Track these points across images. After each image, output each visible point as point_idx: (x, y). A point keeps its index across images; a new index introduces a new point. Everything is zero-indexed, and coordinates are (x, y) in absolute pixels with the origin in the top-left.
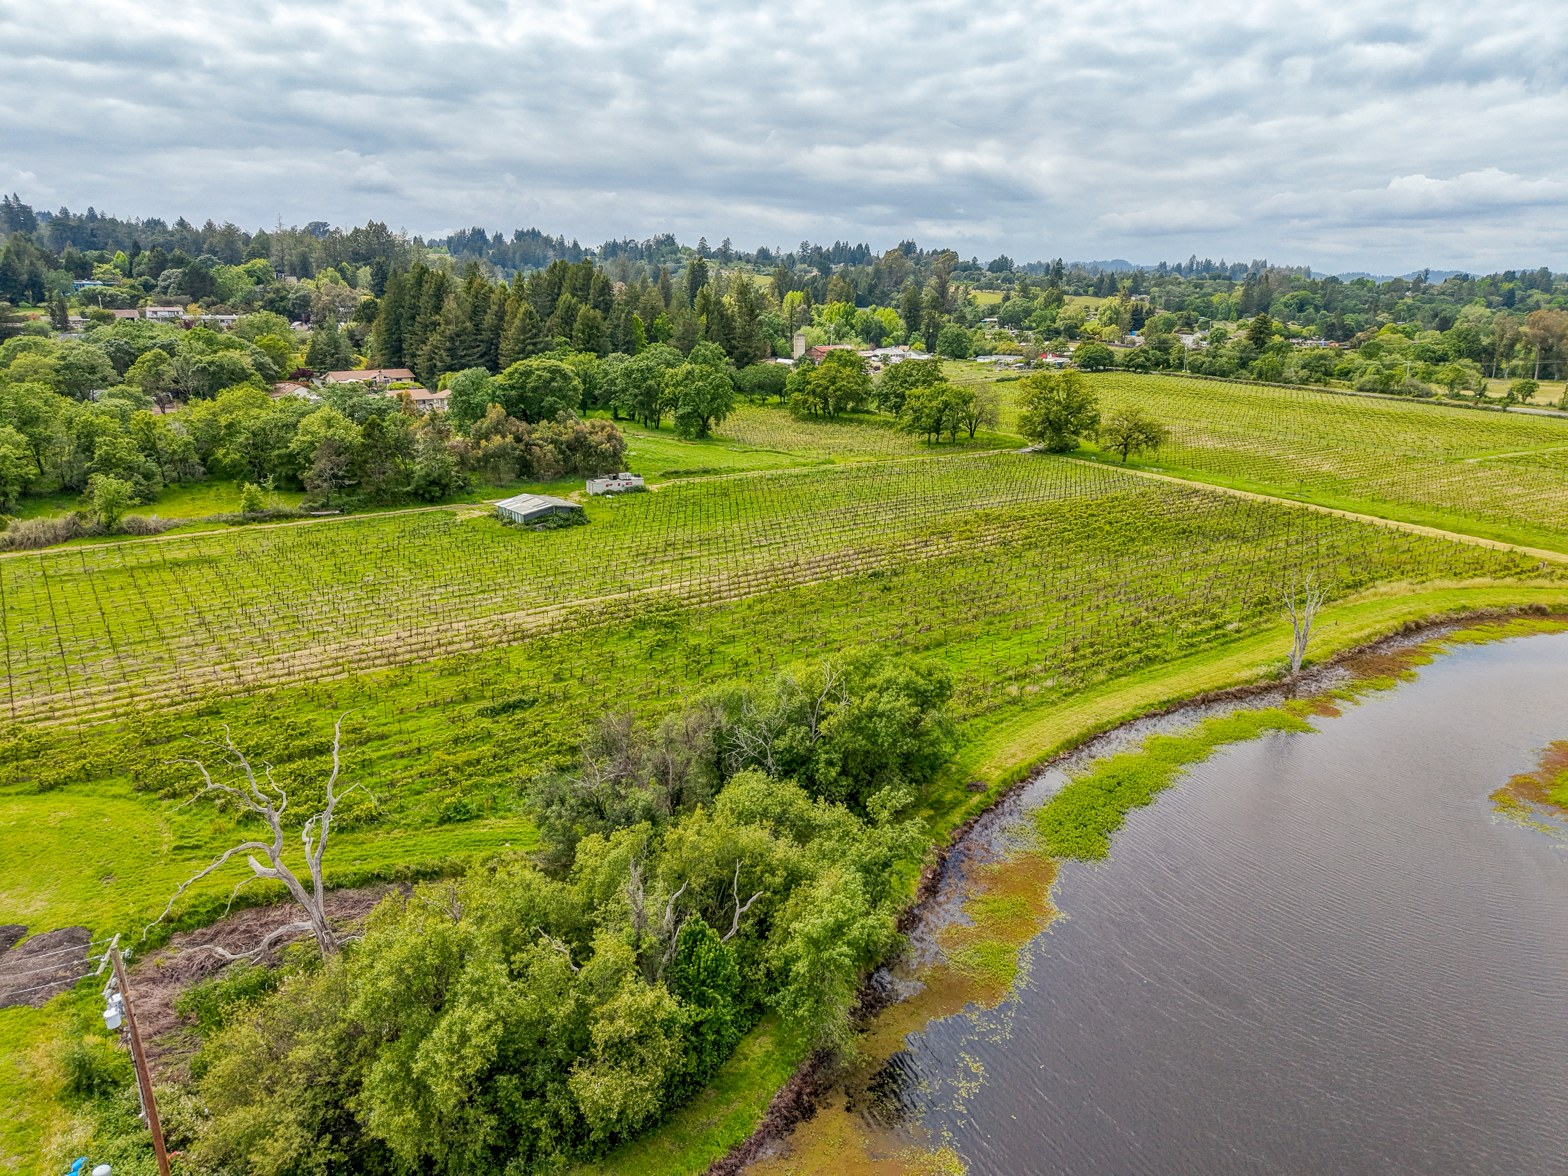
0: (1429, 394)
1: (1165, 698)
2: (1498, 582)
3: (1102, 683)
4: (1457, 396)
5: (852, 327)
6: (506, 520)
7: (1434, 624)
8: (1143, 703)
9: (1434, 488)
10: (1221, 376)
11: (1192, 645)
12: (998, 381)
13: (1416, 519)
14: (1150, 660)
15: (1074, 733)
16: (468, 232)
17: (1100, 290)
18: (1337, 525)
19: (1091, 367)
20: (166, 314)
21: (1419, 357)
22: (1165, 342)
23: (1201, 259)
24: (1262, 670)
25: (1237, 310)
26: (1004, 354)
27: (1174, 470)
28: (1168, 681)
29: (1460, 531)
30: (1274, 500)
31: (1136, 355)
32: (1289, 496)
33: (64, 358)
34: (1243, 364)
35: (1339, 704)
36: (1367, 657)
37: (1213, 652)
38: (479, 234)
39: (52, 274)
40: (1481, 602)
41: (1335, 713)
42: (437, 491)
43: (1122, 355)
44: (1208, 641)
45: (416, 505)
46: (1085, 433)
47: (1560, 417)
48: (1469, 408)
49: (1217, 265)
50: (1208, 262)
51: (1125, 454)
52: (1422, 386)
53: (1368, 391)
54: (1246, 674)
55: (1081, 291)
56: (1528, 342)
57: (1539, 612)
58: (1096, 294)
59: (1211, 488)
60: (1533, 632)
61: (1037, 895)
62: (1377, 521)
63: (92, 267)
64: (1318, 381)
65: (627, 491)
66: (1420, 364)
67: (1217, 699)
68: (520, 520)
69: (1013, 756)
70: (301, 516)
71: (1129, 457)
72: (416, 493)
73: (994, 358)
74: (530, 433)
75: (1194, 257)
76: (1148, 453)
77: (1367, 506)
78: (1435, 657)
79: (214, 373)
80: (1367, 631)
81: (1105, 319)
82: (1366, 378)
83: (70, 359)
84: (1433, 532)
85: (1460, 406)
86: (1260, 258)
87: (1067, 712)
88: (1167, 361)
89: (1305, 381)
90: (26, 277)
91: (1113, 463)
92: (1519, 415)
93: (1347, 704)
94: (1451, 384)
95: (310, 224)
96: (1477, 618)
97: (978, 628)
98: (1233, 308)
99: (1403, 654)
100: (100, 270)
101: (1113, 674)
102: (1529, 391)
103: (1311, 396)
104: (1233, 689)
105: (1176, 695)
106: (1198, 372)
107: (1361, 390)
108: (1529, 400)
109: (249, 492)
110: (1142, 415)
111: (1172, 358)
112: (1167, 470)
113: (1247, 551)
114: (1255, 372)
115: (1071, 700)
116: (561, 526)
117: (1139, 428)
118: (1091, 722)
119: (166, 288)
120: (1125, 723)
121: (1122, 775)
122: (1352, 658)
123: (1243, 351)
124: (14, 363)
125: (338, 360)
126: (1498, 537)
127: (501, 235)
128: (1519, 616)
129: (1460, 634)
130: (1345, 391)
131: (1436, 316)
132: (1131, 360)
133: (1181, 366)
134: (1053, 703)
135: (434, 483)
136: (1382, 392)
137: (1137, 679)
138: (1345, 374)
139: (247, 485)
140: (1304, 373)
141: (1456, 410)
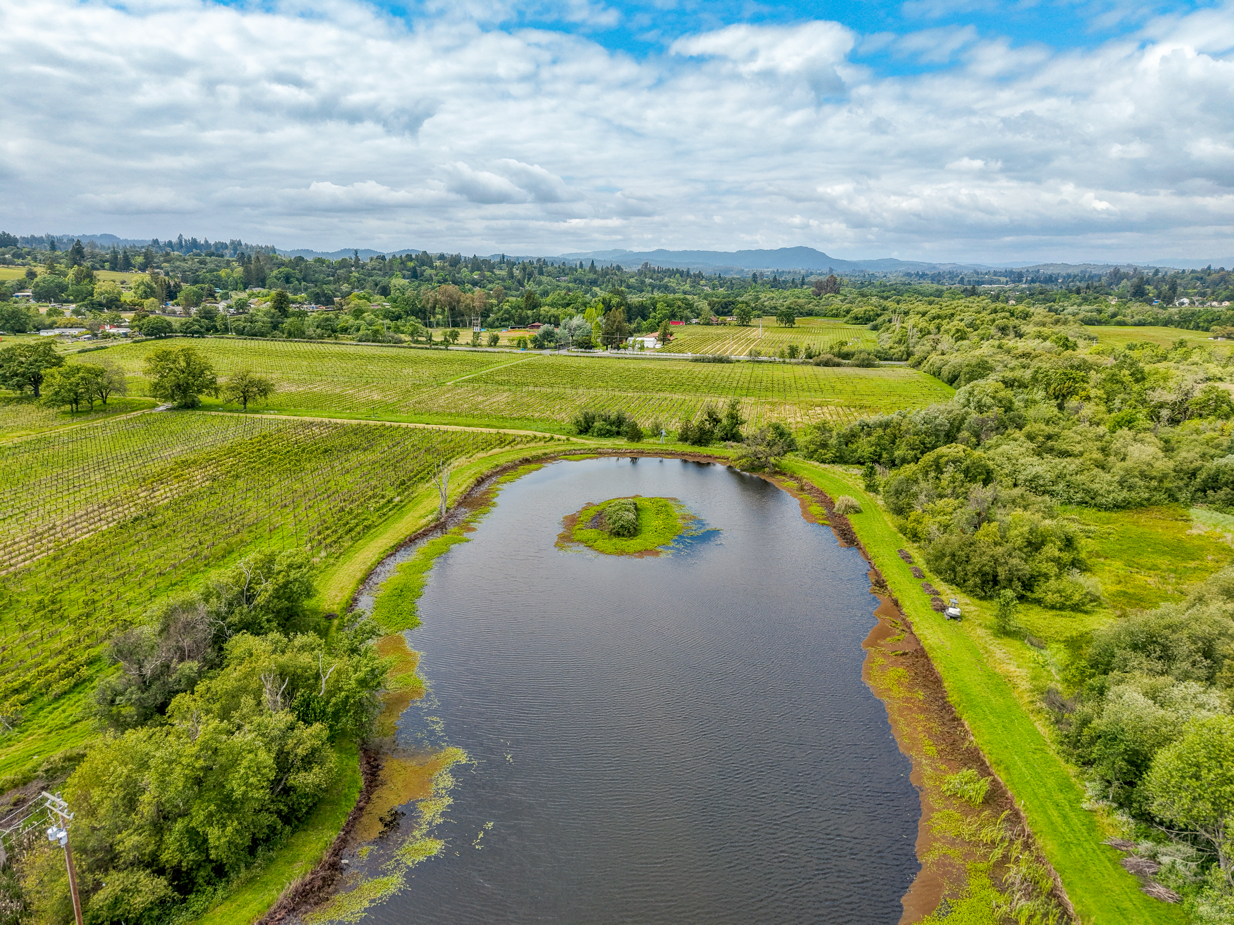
0: (401, 341)
1: (392, 544)
2: (503, 450)
3: (351, 546)
4: (417, 342)
7: (488, 477)
8: (382, 550)
9: (441, 402)
10: (261, 336)
11: (384, 515)
12: (79, 352)
13: (446, 422)
14: (368, 527)
15: (359, 575)
17: (116, 265)
18: (408, 432)
19: (155, 335)
21: (385, 317)
23: (188, 237)
24: (430, 517)
25: (242, 282)
26: (65, 327)
27: (285, 410)
28: (387, 535)
29: (469, 426)
30: (363, 422)
31: (191, 323)
32: (368, 418)
34: (275, 327)
35: (472, 525)
36: (469, 500)
37: (396, 516)
40: (503, 461)
41: (474, 529)
43: (178, 324)
44: (390, 510)
46: (206, 391)
47: (475, 351)
48: (426, 349)
49: (203, 242)
50: (194, 240)
51: (245, 404)
52: (396, 336)
53: (365, 341)
54: (424, 521)
55: (98, 266)
56: (442, 305)
57: (526, 461)
58: (113, 269)
59: (320, 419)
60: (530, 471)
61: (404, 651)
62: (426, 426)
64: (329, 336)
66: (387, 321)
67: (416, 538)
69: (336, 596)
71: (249, 405)
73: (57, 332)
75: (181, 235)
76: (261, 400)
77: (414, 418)
78: (498, 492)
80: (464, 486)
81: (140, 292)
82: (361, 333)
84: (458, 428)
85: (422, 348)
86: (236, 238)
87: (345, 566)
88: (215, 327)
89: (321, 337)
91: (237, 411)
92: (456, 351)
93: (476, 524)
94: (412, 334)
96: (504, 470)
97: (245, 535)
98: (239, 281)
99: (484, 494)
101: (355, 540)
102: (455, 336)
103: (329, 347)
104: (421, 531)
105: (395, 542)
106: (242, 334)
107: (360, 341)
108: (456, 342)
110: (252, 375)
111: (219, 324)
112: (280, 411)
113: (370, 456)
114: (286, 332)
115: (341, 559)
117: (252, 383)
118: (364, 567)
120: (380, 563)
121: (400, 586)
122: (463, 502)
123: (272, 317)
126: (488, 426)
128: (520, 465)
129: (502, 479)
130: (349, 342)
131: (376, 285)
132: (188, 328)
133: (226, 330)
134: (333, 565)
136: (373, 342)
137: (368, 539)
138: (345, 330)
140: (319, 331)
141: (420, 351)
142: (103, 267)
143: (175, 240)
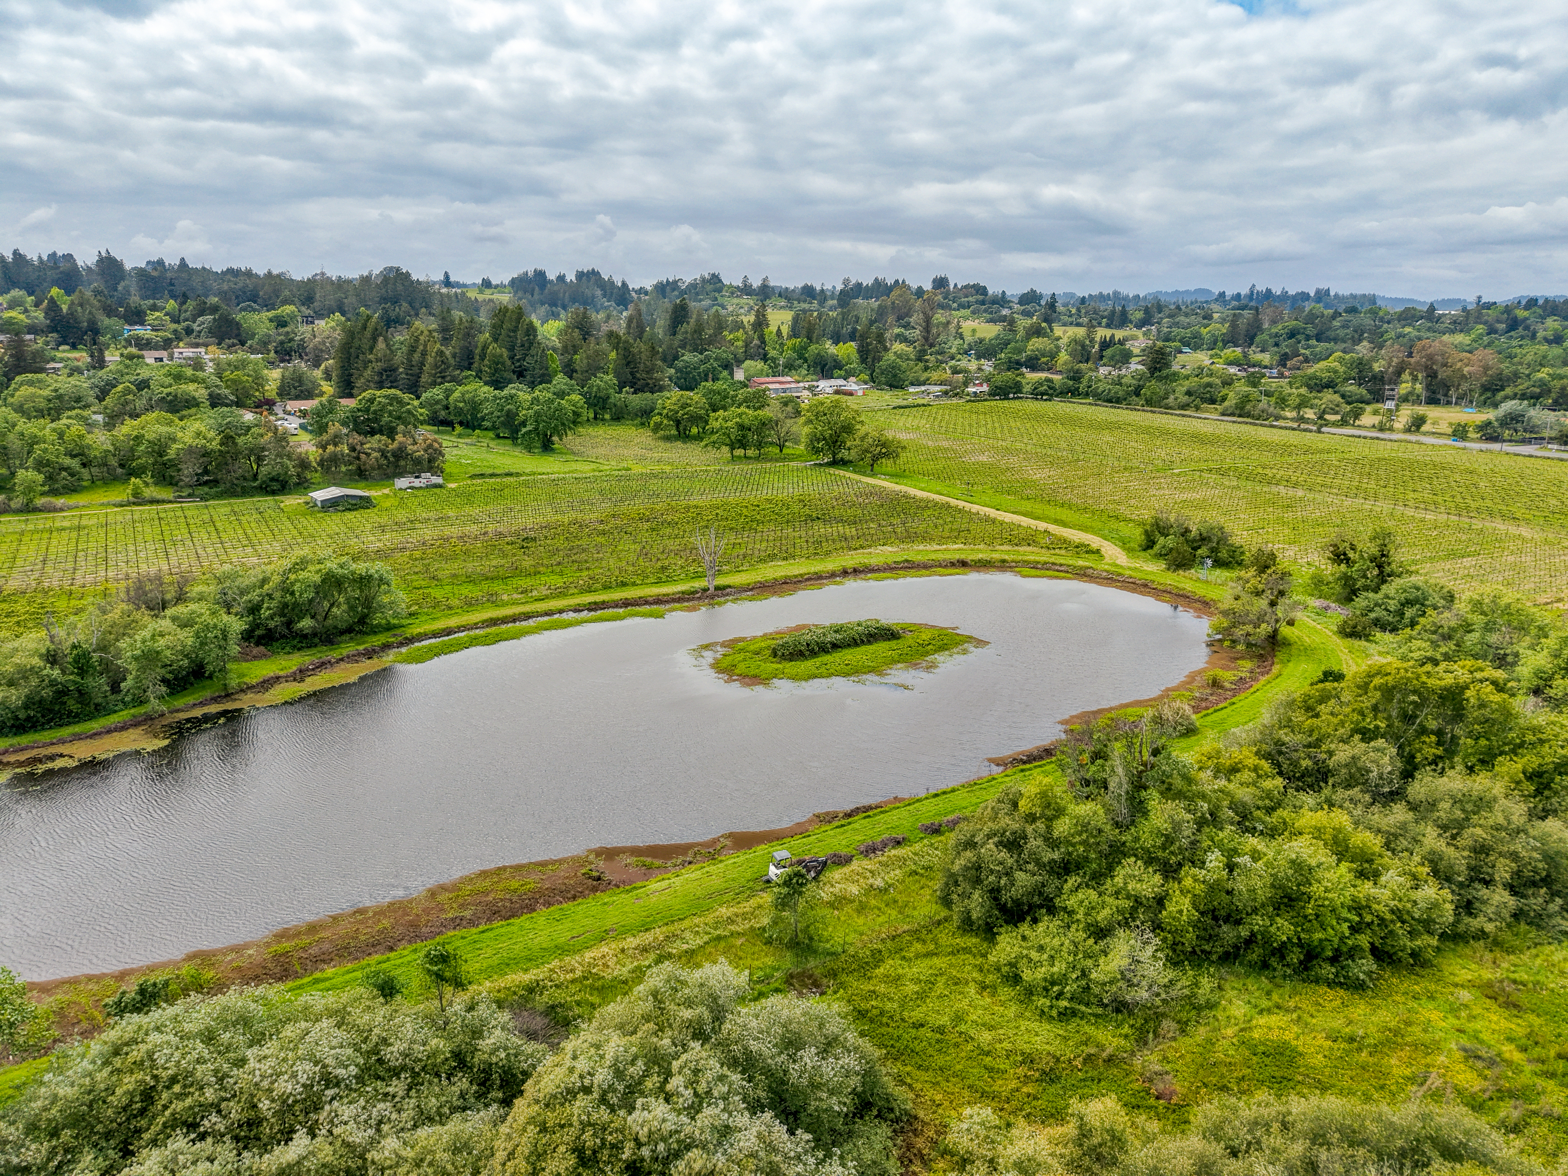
5: (806, 360)
6: (312, 505)
7: (871, 570)
16: (531, 274)
19: (999, 395)
20: (191, 355)
22: (1078, 371)
23: (1261, 288)
24: (682, 589)
26: (935, 384)
33: (56, 391)
34: (1138, 391)
38: (540, 275)
39: (107, 321)
40: (929, 557)
42: (276, 486)
43: (1029, 384)
45: (263, 496)
47: (1378, 438)
50: (1269, 291)
51: (872, 465)
52: (1271, 410)
53: (1229, 415)
56: (1413, 370)
63: (146, 315)
65: (427, 487)
68: (319, 504)
70: (170, 502)
71: (876, 467)
72: (261, 487)
73: (923, 388)
74: (362, 444)
75: (1254, 286)
79: (171, 401)
83: (61, 391)
86: (1323, 286)
88: (1078, 389)
90: (85, 324)
91: (863, 472)
95: (385, 269)
96: (910, 568)
99: (814, 584)
100: (152, 317)
102: (1357, 414)
107: (1223, 414)
108: (1357, 423)
109: (134, 485)
111: (1082, 387)
116: (350, 510)
117: (883, 444)
119: (200, 332)
123: (1139, 380)
124: (17, 394)
125: (302, 392)
127: (564, 276)
128: (943, 567)
133: (1088, 394)
135: (273, 479)
136: (1240, 416)
139: (133, 479)
141: (1284, 432)
142: (1100, 324)
143: (1244, 291)
